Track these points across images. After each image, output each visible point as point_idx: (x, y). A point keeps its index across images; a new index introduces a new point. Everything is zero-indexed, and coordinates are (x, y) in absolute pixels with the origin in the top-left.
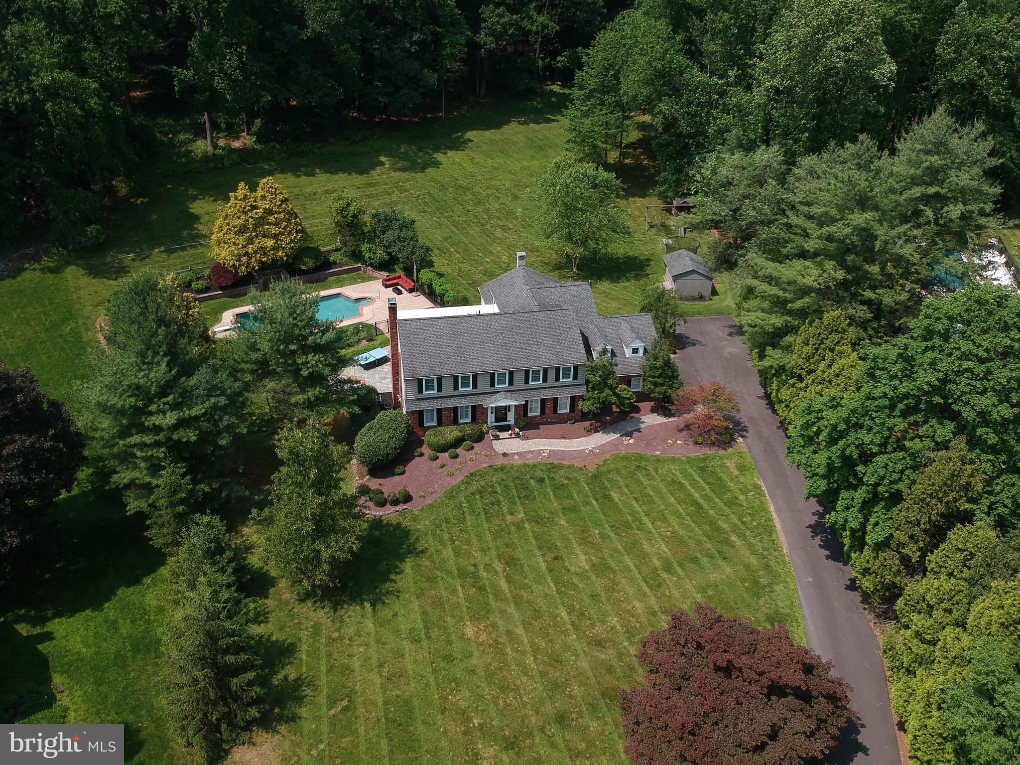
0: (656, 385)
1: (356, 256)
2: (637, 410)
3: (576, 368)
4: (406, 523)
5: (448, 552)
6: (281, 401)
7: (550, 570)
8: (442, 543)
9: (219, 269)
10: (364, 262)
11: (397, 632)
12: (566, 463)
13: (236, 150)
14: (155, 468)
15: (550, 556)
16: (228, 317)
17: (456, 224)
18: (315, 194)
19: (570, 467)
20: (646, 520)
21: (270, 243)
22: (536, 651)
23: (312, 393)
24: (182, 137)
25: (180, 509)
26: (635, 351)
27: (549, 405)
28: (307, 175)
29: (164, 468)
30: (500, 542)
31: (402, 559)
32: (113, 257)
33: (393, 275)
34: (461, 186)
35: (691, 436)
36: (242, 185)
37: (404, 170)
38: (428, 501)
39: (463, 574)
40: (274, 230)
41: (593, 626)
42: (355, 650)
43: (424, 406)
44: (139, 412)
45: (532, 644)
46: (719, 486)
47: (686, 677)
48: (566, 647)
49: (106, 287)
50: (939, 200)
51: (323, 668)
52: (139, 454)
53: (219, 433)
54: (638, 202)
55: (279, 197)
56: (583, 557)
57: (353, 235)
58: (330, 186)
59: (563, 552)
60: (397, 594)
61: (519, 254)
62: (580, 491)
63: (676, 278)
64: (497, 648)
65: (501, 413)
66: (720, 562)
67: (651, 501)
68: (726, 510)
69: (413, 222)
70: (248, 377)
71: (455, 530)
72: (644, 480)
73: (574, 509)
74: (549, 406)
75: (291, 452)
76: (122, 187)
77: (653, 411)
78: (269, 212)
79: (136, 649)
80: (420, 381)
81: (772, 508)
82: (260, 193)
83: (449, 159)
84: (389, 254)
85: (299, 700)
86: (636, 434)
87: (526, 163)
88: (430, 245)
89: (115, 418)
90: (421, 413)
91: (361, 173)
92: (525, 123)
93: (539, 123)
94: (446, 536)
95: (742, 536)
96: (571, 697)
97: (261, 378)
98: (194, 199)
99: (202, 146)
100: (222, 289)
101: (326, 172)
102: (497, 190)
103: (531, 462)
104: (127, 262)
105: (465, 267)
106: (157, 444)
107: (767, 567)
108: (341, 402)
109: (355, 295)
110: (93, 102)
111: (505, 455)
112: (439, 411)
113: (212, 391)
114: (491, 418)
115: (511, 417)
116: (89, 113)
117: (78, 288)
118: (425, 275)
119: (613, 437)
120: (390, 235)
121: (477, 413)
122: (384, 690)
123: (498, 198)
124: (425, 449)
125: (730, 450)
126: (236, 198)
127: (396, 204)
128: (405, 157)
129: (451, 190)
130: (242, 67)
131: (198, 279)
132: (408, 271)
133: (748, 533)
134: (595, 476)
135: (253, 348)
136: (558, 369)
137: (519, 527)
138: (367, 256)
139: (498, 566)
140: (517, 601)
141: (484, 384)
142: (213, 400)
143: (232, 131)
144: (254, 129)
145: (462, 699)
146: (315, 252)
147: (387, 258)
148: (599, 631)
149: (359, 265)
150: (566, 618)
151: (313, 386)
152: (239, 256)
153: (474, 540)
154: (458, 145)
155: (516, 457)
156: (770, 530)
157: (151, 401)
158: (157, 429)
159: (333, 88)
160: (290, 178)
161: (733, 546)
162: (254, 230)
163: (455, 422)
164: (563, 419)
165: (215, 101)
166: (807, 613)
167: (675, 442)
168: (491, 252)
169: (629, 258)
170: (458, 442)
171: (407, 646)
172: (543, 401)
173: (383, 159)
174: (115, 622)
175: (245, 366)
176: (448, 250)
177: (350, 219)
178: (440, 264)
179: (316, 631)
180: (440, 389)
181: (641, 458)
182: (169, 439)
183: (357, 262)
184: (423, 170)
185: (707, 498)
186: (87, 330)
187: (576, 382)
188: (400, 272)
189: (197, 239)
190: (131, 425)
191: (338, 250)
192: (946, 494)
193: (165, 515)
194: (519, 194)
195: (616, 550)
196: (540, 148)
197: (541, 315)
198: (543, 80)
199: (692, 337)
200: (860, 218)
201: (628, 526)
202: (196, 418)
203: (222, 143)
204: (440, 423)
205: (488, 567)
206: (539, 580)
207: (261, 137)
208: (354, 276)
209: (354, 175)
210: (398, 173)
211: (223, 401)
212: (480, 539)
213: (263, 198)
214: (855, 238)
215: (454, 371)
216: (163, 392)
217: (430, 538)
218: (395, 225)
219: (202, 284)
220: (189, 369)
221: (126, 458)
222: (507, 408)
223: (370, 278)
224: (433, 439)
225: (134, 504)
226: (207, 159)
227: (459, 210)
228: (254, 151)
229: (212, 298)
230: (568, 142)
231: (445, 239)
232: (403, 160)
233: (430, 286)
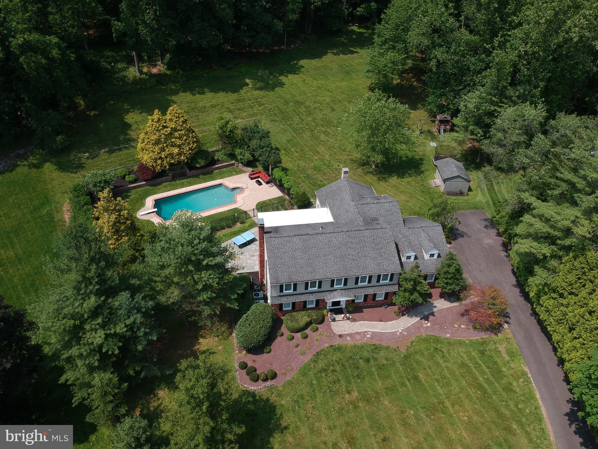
1: (232, 156)
2: (430, 296)
3: (392, 275)
4: (273, 398)
5: (305, 429)
8: (301, 420)
9: (143, 168)
10: (237, 160)
12: (384, 344)
13: (155, 75)
16: (150, 201)
17: (295, 130)
18: (205, 107)
19: (387, 348)
20: (447, 403)
21: (176, 150)
24: (120, 66)
26: (432, 255)
27: (371, 297)
28: (200, 93)
30: (342, 420)
32: (75, 156)
33: (256, 170)
34: (297, 101)
35: (471, 321)
36: (156, 111)
37: (261, 89)
38: (288, 378)
40: (179, 142)
43: (284, 300)
46: (496, 371)
49: (70, 179)
55: (182, 119)
56: (405, 440)
57: (230, 143)
58: (214, 102)
59: (389, 433)
61: (344, 169)
62: (397, 372)
63: (446, 180)
67: (448, 383)
68: (505, 395)
71: (309, 408)
72: (441, 361)
73: (394, 389)
77: (441, 296)
78: (175, 130)
80: (281, 285)
81: (538, 396)
82: (168, 117)
83: (289, 80)
84: (253, 156)
86: (431, 317)
87: (338, 84)
88: (278, 146)
90: (281, 306)
91: (233, 92)
92: (337, 54)
93: (346, 54)
94: (303, 413)
95: (520, 423)
98: (128, 112)
99: (132, 72)
100: (145, 181)
101: (212, 91)
102: (321, 104)
103: (359, 343)
104: (84, 161)
105: (302, 164)
109: (232, 185)
110: (55, 53)
111: (340, 336)
112: (294, 303)
116: (51, 60)
117: (52, 180)
118: (277, 173)
119: (415, 320)
120: (254, 144)
121: (320, 304)
123: (321, 110)
124: (285, 330)
125: (500, 336)
126: (153, 120)
127: (257, 114)
128: (262, 79)
129: (291, 104)
130: (157, 19)
131: (130, 173)
132: (266, 169)
133: (524, 420)
134: (406, 357)
136: (380, 276)
137: (355, 405)
138: (239, 157)
143: (152, 62)
144: (165, 61)
146: (205, 155)
147: (252, 159)
149: (234, 162)
152: (156, 159)
153: (323, 417)
154: (295, 70)
155: (348, 338)
159: (216, 34)
160: (188, 97)
161: (514, 434)
162: (165, 142)
163: (305, 308)
164: (380, 305)
165: (140, 44)
167: (460, 326)
168: (318, 152)
170: (308, 325)
172: (366, 296)
173: (247, 81)
176: (290, 150)
177: (228, 133)
178: (286, 161)
180: (295, 290)
181: (437, 340)
183: (232, 159)
184: (273, 89)
186: (58, 212)
187: (391, 283)
188: (260, 168)
189: (130, 142)
191: (220, 151)
194: (335, 107)
195: (429, 434)
196: (348, 73)
198: (347, 22)
201: (435, 409)
203: (145, 70)
207: (170, 66)
208: (231, 170)
209: (229, 93)
210: (257, 92)
212: (327, 416)
213: (171, 120)
215: (305, 279)
217: (291, 414)
218: (257, 136)
219: (132, 177)
222: (340, 302)
223: (241, 172)
224: (290, 324)
226: (136, 82)
227: (297, 119)
228: (165, 75)
229: (139, 187)
230: (368, 71)
231: (289, 141)
232: (261, 81)
233: (280, 181)
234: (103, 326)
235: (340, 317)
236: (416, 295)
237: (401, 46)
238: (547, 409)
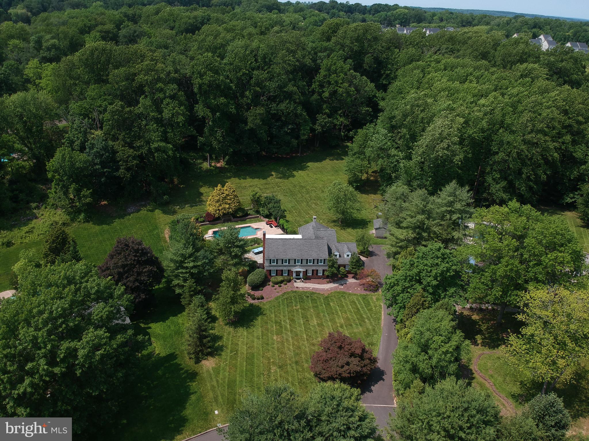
0: (353, 268)
1: (258, 212)
2: (347, 277)
3: (324, 260)
4: (261, 306)
5: (273, 316)
6: (225, 264)
7: (304, 324)
8: (272, 313)
9: (208, 214)
10: (260, 215)
11: (253, 336)
12: (318, 292)
13: (218, 168)
14: (185, 280)
15: (304, 320)
16: (210, 232)
17: (297, 201)
18: (246, 186)
19: (319, 294)
20: (339, 312)
21: (227, 206)
22: (294, 344)
23: (235, 261)
24: (199, 161)
25: (192, 293)
26: (348, 256)
27: (315, 272)
28: (243, 179)
29: (188, 280)
30: (290, 314)
31: (258, 316)
32: (172, 207)
33: (270, 220)
34: (302, 186)
35: (364, 287)
36: (219, 185)
37: (280, 178)
38: (269, 300)
39: (276, 322)
40: (229, 202)
41: (313, 340)
42: (240, 339)
43: (271, 268)
44: (182, 262)
45: (293, 343)
46: (368, 304)
47: (329, 349)
48: (303, 344)
49: (170, 218)
50: (451, 212)
51: (230, 343)
52: (181, 275)
53: (205, 271)
54: (373, 196)
55: (232, 190)
56: (315, 321)
57: (257, 205)
58: (251, 184)
59: (310, 319)
60: (254, 326)
61: (314, 217)
62: (320, 302)
63: (376, 229)
64: (282, 343)
65: (298, 273)
66: (359, 326)
67: (343, 306)
68: (367, 312)
69: (280, 200)
70: (216, 254)
71: (276, 309)
72: (343, 300)
73: (317, 307)
74: (315, 273)
75: (226, 277)
76: (176, 181)
77: (353, 277)
78: (228, 195)
79: (175, 334)
80: (271, 260)
81: (383, 313)
82: (225, 188)
83: (299, 174)
84: (270, 212)
85: (222, 350)
86: (344, 285)
87: (329, 177)
88: (286, 209)
89: (174, 264)
90: (270, 270)
91: (264, 179)
92: (333, 160)
93: (338, 160)
94: (273, 311)
95: (369, 320)
96: (301, 357)
97: (219, 255)
98: (201, 186)
99: (206, 165)
100: (209, 221)
102: (316, 188)
103: (305, 291)
104: (176, 210)
105: (298, 219)
106: (186, 273)
107: (374, 330)
108: (244, 265)
109: (256, 227)
111: (297, 287)
112: (277, 270)
113: (205, 257)
114: (294, 275)
115: (301, 275)
117: (159, 218)
118: (282, 221)
119: (336, 285)
120: (270, 205)
121: (290, 272)
122: (247, 350)
123: (316, 191)
124: (271, 283)
125: (376, 293)
126: (217, 190)
127: (275, 192)
128: (282, 173)
129: (297, 187)
130: (223, 136)
131: (201, 217)
132: (276, 219)
133: (372, 319)
134: (326, 297)
135: (218, 244)
136: (318, 260)
137: (297, 310)
138: (261, 213)
139: (288, 321)
140: (291, 331)
141: (292, 263)
142: (204, 260)
143: (218, 160)
144: (226, 160)
145: (269, 354)
146: (242, 210)
147: (268, 213)
148: (314, 341)
149: (258, 215)
150: (305, 337)
151: (235, 259)
152: (216, 210)
153: (282, 313)
154: (303, 168)
155: (301, 288)
156: (379, 319)
157: (186, 259)
158: (187, 268)
159: (256, 147)
160: (236, 180)
161: (365, 322)
162: (222, 201)
163: (282, 275)
164: (320, 278)
165: (212, 151)
166: (381, 343)
167: (358, 289)
168: (309, 213)
169: (363, 219)
170: (282, 282)
171: (255, 340)
172: (313, 270)
173: (273, 173)
174: (169, 326)
175: (215, 250)
176: (292, 211)
177: (256, 199)
178: (289, 217)
179: (229, 333)
180: (277, 263)
181: (344, 293)
182: (190, 272)
184: (288, 178)
185: (362, 308)
186: (162, 233)
187: (324, 265)
188: (273, 219)
189: (201, 202)
190: (179, 267)
191: (251, 209)
192: (417, 306)
193: (187, 295)
195: (327, 320)
196: (337, 171)
197: (314, 241)
198: (343, 140)
199: (376, 252)
200: (420, 217)
201: (333, 313)
202: (199, 266)
203: (213, 164)
204: (277, 275)
205: (284, 321)
206: (300, 326)
207: (228, 163)
208: (256, 220)
209: (261, 180)
210: (278, 180)
211: (207, 261)
212: (284, 313)
213: (226, 190)
215: (282, 257)
216: (190, 257)
217: (268, 311)
218: (273, 201)
219: (202, 219)
220: (198, 250)
221: (177, 276)
222: (300, 272)
223: (262, 221)
224: (273, 280)
225: (178, 291)
226: (207, 171)
227: (299, 195)
228: (224, 168)
229: (205, 225)
230: (346, 171)
231: (292, 207)
232: (281, 174)
233: (283, 225)
234: (193, 261)
235: (299, 281)
236: (334, 269)
237: (362, 157)
238: (385, 317)
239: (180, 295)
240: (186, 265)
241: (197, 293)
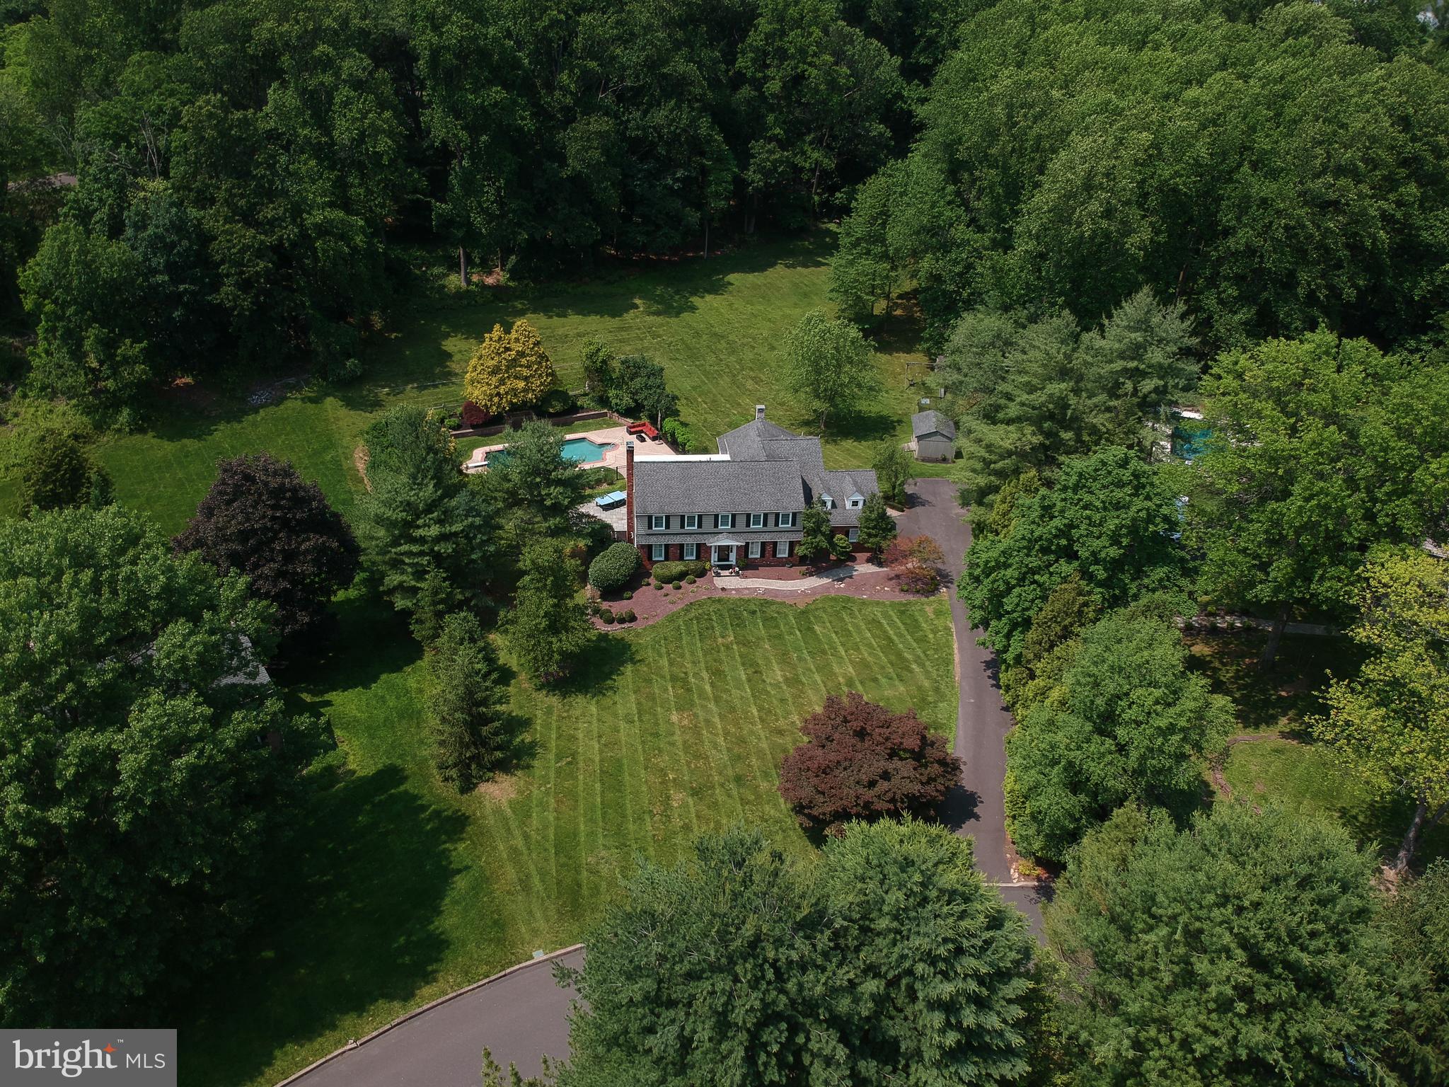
0: (870, 535)
1: (603, 401)
2: (854, 559)
3: (794, 515)
4: (629, 638)
5: (664, 662)
6: (526, 531)
7: (749, 680)
8: (660, 656)
9: (471, 408)
10: (611, 408)
11: (616, 715)
12: (779, 600)
13: (489, 287)
14: (420, 574)
15: (750, 671)
16: (479, 454)
17: (706, 373)
18: (566, 336)
19: (782, 604)
20: (841, 649)
21: (522, 384)
22: (726, 734)
23: (552, 522)
24: (436, 270)
25: (441, 607)
26: (855, 503)
27: (769, 548)
28: (558, 316)
29: (428, 572)
30: (709, 658)
31: (623, 663)
32: (369, 391)
33: (638, 422)
34: (716, 334)
35: (899, 584)
36: (497, 326)
37: (658, 313)
38: (651, 622)
39: (674, 679)
40: (526, 372)
41: (777, 720)
42: (580, 725)
43: (652, 541)
44: (409, 525)
45: (724, 729)
46: (913, 626)
47: (829, 739)
48: (752, 732)
49: (364, 420)
50: (1137, 375)
51: (554, 736)
52: (407, 561)
53: (473, 549)
54: (903, 357)
55: (532, 340)
56: (779, 673)
57: (601, 381)
58: (582, 329)
59: (763, 668)
60: (614, 690)
61: (758, 407)
62: (786, 623)
63: (920, 438)
64: (696, 730)
65: (724, 552)
66: (897, 683)
67: (849, 634)
68: (915, 645)
69: (662, 369)
70: (500, 505)
71: (672, 647)
72: (847, 619)
73: (780, 637)
74: (769, 550)
75: (533, 562)
76: (377, 322)
77: (869, 560)
78: (522, 354)
79: (401, 716)
80: (650, 518)
81: (956, 646)
82: (514, 335)
83: (707, 304)
84: (636, 401)
85: (533, 756)
86: (847, 580)
88: (677, 393)
89: (388, 530)
90: (650, 547)
91: (613, 316)
92: (793, 266)
93: (808, 267)
94: (663, 650)
95: (922, 665)
96: (749, 766)
97: (510, 506)
98: (447, 336)
99: (455, 281)
100: (473, 427)
101: (578, 314)
102: (754, 339)
103: (746, 597)
104: (382, 397)
105: (711, 418)
106: (422, 554)
107: (937, 690)
108: (579, 534)
109: (600, 441)
111: (723, 589)
112: (667, 546)
113: (470, 511)
114: (714, 557)
115: (733, 557)
116: (355, 251)
117: (337, 419)
118: (669, 424)
119: (825, 581)
120: (638, 382)
121: (702, 550)
122: (601, 752)
123: (753, 348)
124: (652, 580)
125: (932, 598)
126: (491, 339)
127: (648, 349)
128: (661, 300)
129: (705, 337)
130: (500, 202)
131: (451, 416)
132: (653, 420)
133: (928, 663)
134: (803, 612)
135: (506, 478)
136: (777, 515)
137: (728, 647)
138: (614, 402)
139: (705, 675)
140: (717, 700)
141: (708, 524)
142: (470, 519)
143: (487, 269)
144: (509, 266)
145: (663, 761)
146: (563, 396)
147: (633, 405)
148: (781, 723)
149: (606, 410)
150: (756, 713)
151: (554, 517)
152: (491, 396)
153: (687, 655)
154: (716, 289)
155: (734, 593)
156: (948, 662)
157: (418, 518)
158: (422, 540)
159: (590, 227)
160: (542, 319)
161: (911, 671)
162: (507, 371)
163: (681, 558)
164: (781, 563)
165: (471, 238)
166: (961, 723)
167: (883, 588)
168: (739, 404)
169: (882, 417)
170: (682, 576)
171: (622, 725)
172: (763, 544)
173: (637, 301)
174: (383, 697)
175: (498, 495)
176: (696, 399)
177: (599, 364)
178: (686, 413)
179: (549, 711)
180: (668, 527)
181: (848, 600)
182: (432, 550)
183: (603, 407)
184: (677, 315)
185: (900, 636)
186: (347, 458)
187: (794, 528)
188: (645, 420)
189: (448, 376)
190: (401, 536)
191: (585, 395)
192: (1063, 620)
193: (427, 613)
194: (776, 344)
195: (810, 670)
196: (806, 295)
197: (766, 465)
198: (818, 217)
199: (924, 497)
200: (1057, 388)
201: (824, 652)
202: (455, 534)
203: (475, 278)
204: (667, 559)
205: (696, 675)
206: (739, 686)
207: (514, 274)
208: (600, 421)
209: (607, 318)
210: (652, 318)
211: (478, 521)
212: (692, 654)
213: (517, 340)
214: (1051, 406)
215: (680, 511)
216: (429, 509)
217: (650, 651)
218: (644, 372)
219: (454, 421)
220: (451, 491)
221: (396, 564)
222: (728, 548)
223: (616, 425)
224: (659, 571)
225: (400, 603)
226: (459, 295)
227: (711, 359)
228: (507, 288)
229: (463, 435)
230: (832, 291)
231: (694, 388)
232: (659, 303)
233: (673, 435)
234: (440, 522)
235: (727, 573)
236: (820, 537)
237: (878, 249)
238: (962, 657)
239: (407, 613)
240: (421, 532)
241: (453, 607)
